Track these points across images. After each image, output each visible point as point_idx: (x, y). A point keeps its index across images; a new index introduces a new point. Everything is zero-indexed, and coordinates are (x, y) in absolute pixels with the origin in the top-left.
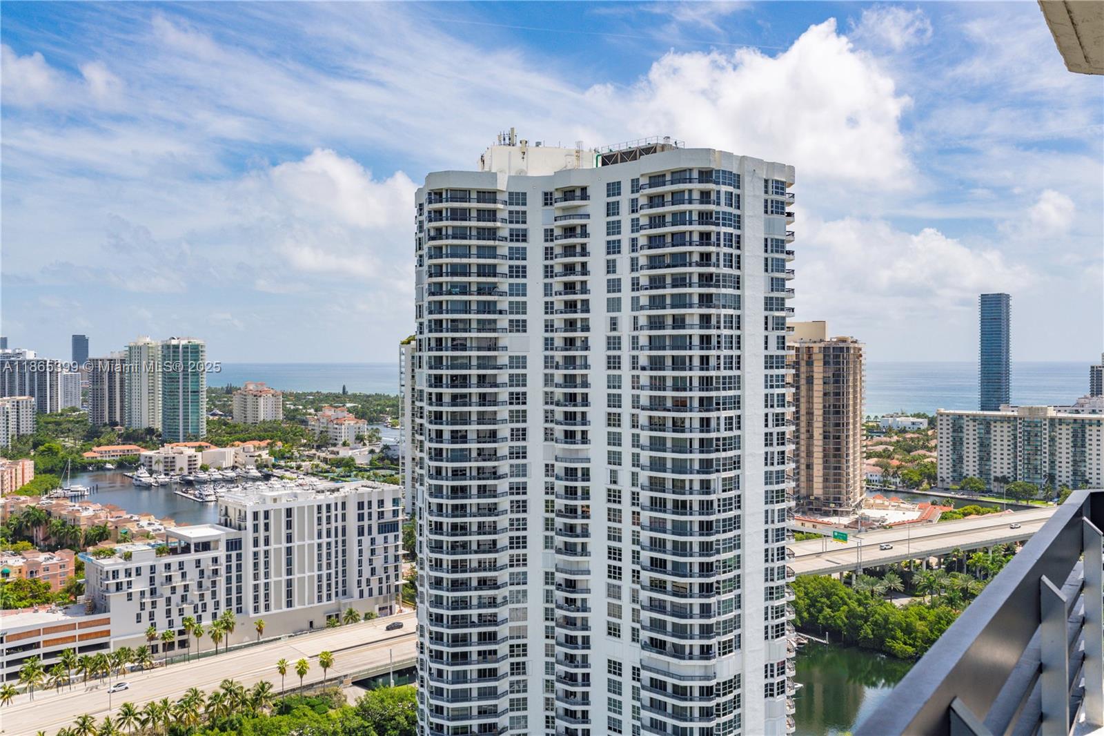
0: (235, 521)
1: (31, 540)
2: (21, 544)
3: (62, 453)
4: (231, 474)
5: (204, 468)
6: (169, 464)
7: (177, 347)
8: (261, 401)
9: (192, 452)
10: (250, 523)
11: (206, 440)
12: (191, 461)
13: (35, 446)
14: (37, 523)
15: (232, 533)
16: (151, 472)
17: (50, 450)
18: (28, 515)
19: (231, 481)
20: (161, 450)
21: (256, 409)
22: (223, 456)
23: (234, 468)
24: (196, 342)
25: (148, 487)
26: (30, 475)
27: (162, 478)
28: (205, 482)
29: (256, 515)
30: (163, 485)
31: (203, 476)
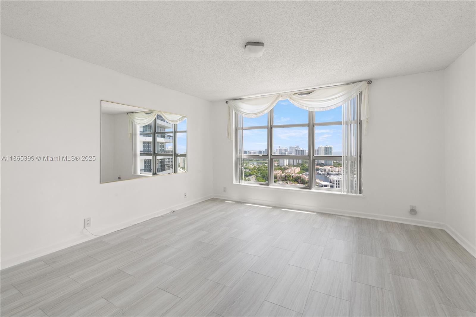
0: (332, 182)
1: (298, 182)
2: (296, 182)
3: (305, 167)
4: (337, 173)
5: (332, 171)
6: (325, 170)
7: (327, 147)
9: (329, 168)
10: (335, 183)
11: (333, 166)
12: (329, 170)
13: (301, 165)
14: (299, 179)
15: (332, 184)
16: (321, 171)
17: (303, 166)
18: (297, 177)
19: (337, 174)
20: (323, 167)
22: (336, 169)
23: (338, 172)
24: (331, 146)
26: (299, 170)
27: (323, 173)
28: (332, 174)
29: (336, 181)
30: (323, 174)
31: (331, 173)
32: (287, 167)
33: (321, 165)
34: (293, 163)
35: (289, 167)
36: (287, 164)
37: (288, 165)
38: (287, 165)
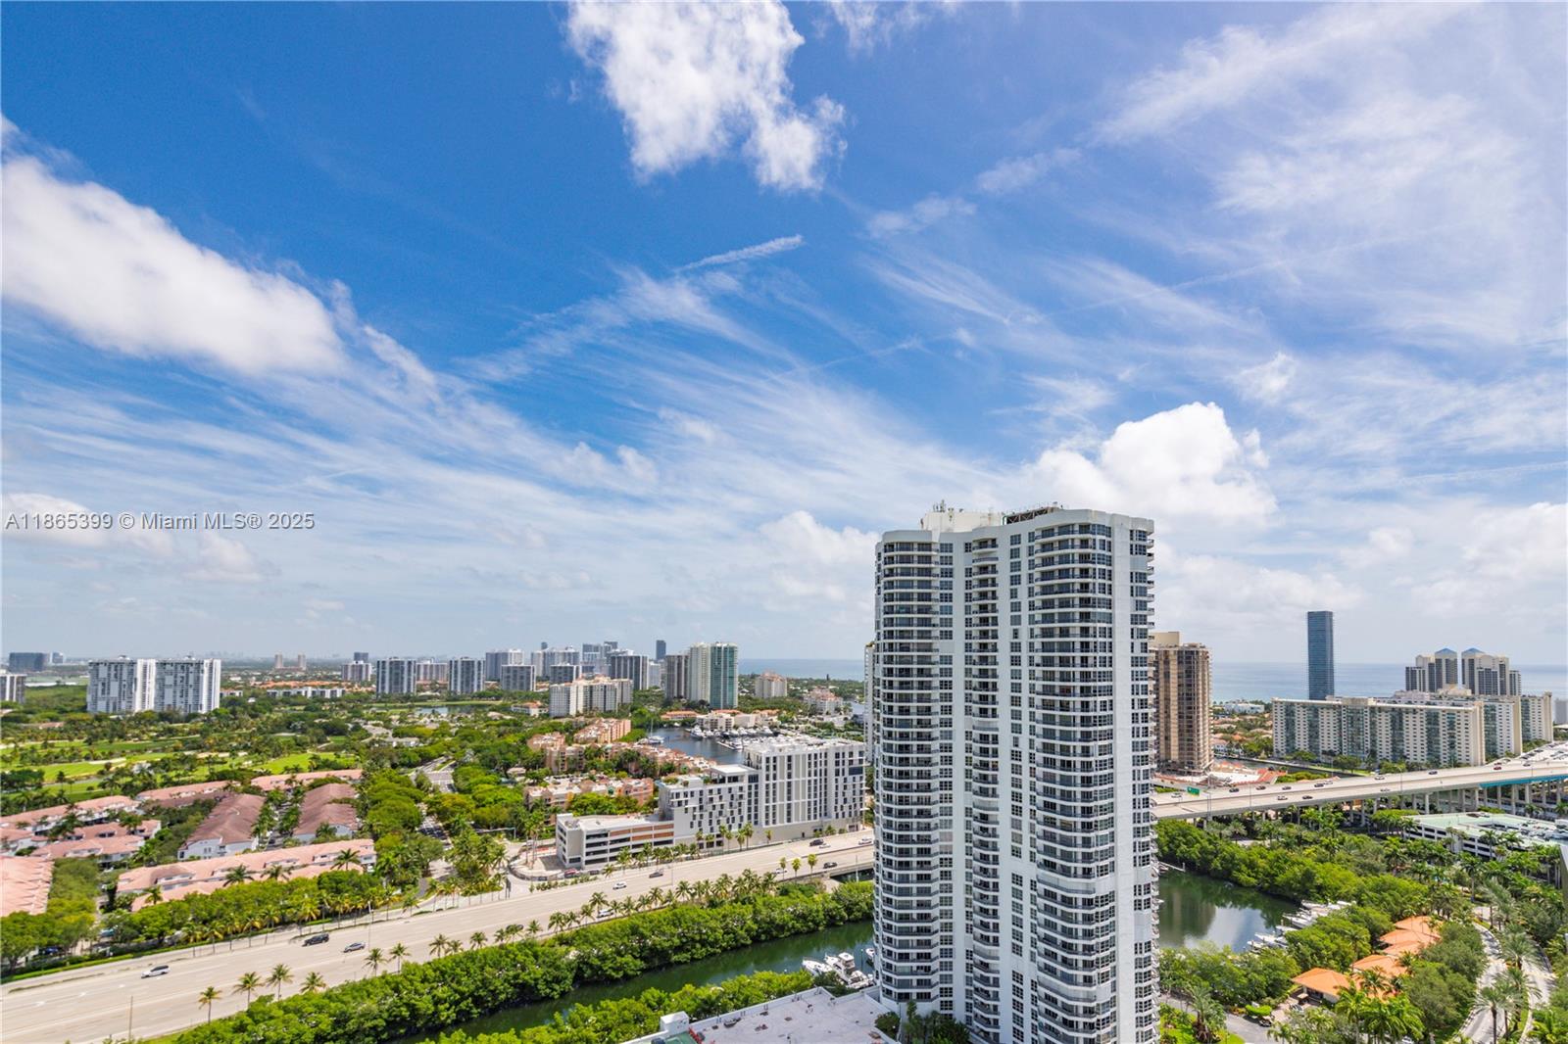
0: (754, 763)
1: (627, 770)
2: (621, 773)
3: (648, 715)
4: (752, 731)
5: (736, 727)
6: (714, 724)
7: (720, 648)
8: (773, 684)
9: (728, 716)
10: (764, 764)
11: (738, 709)
12: (728, 722)
13: (632, 711)
14: (631, 760)
15: (752, 771)
16: (702, 729)
17: (641, 713)
18: (625, 755)
19: (753, 736)
20: (709, 714)
21: (770, 688)
22: (748, 719)
23: (755, 728)
24: (732, 645)
25: (700, 739)
26: (628, 729)
27: (709, 733)
28: (736, 736)
29: (768, 759)
30: (710, 738)
31: (735, 732)
32: (582, 719)
33: (698, 707)
34: (601, 706)
35: (591, 720)
36: (581, 709)
37: (585, 710)
38: (578, 714)
